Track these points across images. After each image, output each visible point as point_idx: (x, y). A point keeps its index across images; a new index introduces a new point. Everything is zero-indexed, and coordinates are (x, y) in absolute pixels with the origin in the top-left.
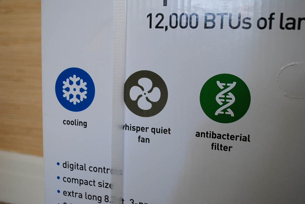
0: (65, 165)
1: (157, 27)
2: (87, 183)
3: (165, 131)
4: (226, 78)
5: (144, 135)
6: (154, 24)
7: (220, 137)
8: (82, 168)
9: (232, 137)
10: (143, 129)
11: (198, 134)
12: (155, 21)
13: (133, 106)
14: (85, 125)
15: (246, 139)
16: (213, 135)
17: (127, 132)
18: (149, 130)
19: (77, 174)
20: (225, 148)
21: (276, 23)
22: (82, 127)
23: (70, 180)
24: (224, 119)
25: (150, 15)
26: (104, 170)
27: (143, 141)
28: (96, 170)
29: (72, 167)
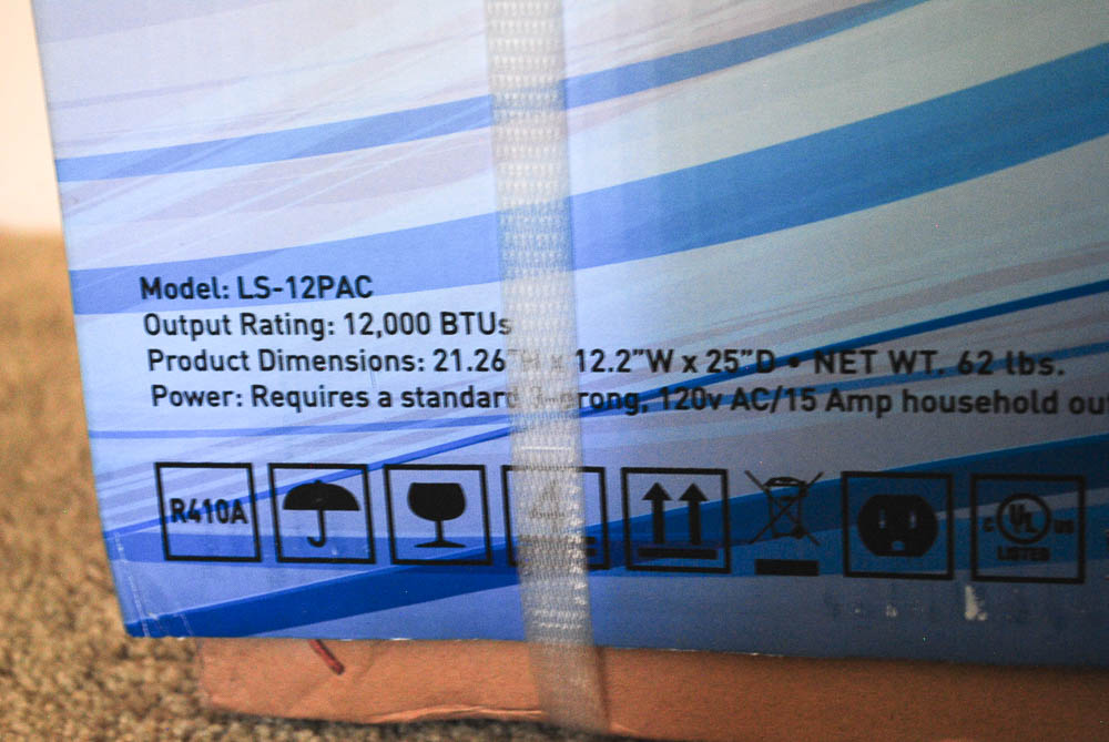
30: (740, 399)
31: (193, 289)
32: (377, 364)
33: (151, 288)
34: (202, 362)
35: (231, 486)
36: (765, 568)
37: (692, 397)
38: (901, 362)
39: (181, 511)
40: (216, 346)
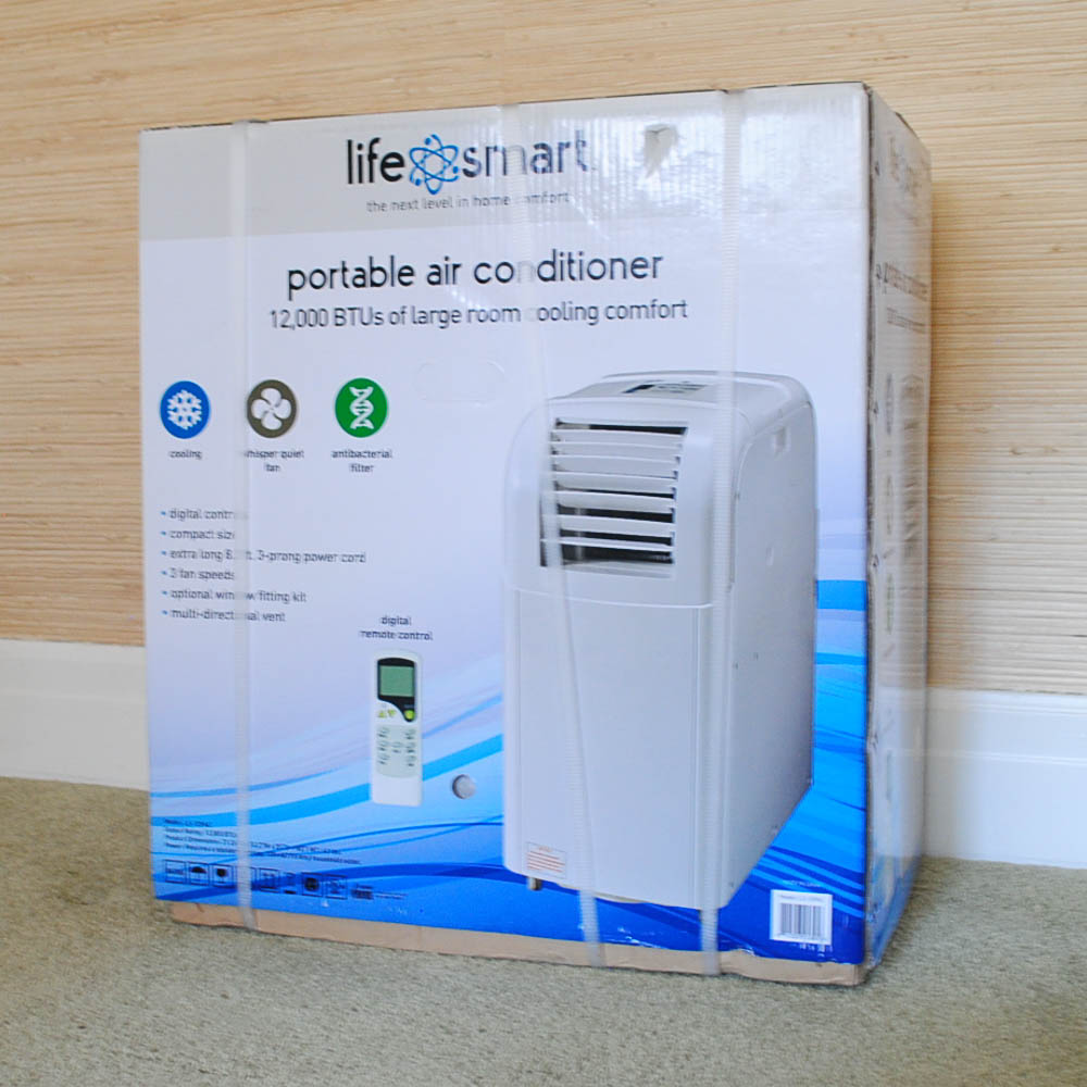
0: (174, 514)
1: (284, 326)
2: (202, 535)
3: (297, 454)
4: (361, 383)
5: (271, 461)
6: (279, 322)
7: (359, 455)
8: (196, 515)
9: (372, 454)
10: (271, 454)
11: (335, 455)
12: (280, 318)
13: (257, 425)
14: (198, 455)
15: (386, 455)
16: (353, 454)
17: (253, 460)
18: (279, 455)
19: (190, 525)
20: (367, 468)
21: (408, 317)
22: (194, 459)
23: (180, 534)
24: (362, 432)
25: (273, 313)
26: (224, 514)
27: (272, 469)
28: (214, 515)
29: (182, 515)
30: (283, 855)
31: (174, 822)
32: (211, 841)
33: (168, 821)
34: (176, 839)
35: (178, 866)
36: (287, 892)
37: (272, 854)
38: (312, 849)
39: (170, 871)
40: (179, 835)
